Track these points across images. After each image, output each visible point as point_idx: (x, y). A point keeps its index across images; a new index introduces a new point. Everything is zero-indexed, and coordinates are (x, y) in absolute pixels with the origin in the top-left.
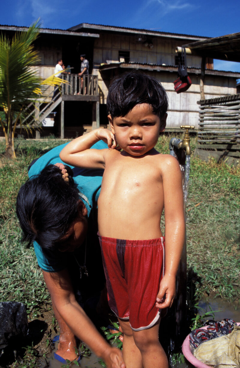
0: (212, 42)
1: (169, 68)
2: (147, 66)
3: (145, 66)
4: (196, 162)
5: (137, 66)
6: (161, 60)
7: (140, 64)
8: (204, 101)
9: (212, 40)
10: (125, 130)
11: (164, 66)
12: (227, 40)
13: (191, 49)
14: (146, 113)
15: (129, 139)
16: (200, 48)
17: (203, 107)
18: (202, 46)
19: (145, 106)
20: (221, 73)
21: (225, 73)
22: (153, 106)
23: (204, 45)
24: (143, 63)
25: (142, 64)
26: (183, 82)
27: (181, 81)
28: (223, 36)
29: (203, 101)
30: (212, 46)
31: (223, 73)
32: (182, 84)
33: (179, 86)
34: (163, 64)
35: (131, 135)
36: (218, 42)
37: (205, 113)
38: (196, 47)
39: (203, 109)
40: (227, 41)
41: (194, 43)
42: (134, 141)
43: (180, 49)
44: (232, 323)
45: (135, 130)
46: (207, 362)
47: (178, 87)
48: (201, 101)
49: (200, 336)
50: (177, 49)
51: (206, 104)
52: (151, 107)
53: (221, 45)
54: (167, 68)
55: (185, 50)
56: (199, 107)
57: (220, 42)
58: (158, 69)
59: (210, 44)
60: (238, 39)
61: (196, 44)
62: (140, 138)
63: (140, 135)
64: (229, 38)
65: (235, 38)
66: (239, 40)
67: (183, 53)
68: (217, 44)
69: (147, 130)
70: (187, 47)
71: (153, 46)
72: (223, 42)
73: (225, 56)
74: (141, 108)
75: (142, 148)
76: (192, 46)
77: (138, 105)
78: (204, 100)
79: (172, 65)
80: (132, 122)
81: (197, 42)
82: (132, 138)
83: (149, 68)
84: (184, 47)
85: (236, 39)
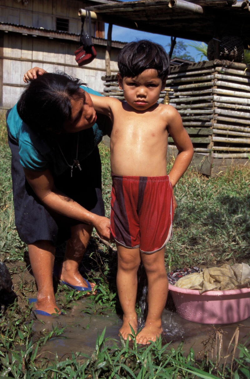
0: (124, 7)
1: (51, 34)
2: (23, 28)
3: (20, 28)
4: (101, 148)
5: (9, 28)
6: (38, 22)
7: (13, 25)
8: (111, 77)
9: (125, 4)
10: (133, 89)
11: (41, 30)
12: (143, 6)
13: (96, 13)
14: (152, 77)
15: (136, 96)
16: (108, 13)
17: (109, 83)
18: (111, 10)
19: (152, 71)
20: (116, 44)
21: (120, 44)
22: (158, 71)
23: (114, 9)
24: (18, 25)
25: (16, 26)
26: (87, 53)
27: (85, 52)
28: (138, 1)
29: (109, 77)
30: (123, 12)
31: (118, 44)
32: (85, 55)
33: (83, 57)
34: (41, 28)
35: (138, 94)
36: (132, 8)
37: (110, 91)
38: (104, 11)
39: (108, 86)
40: (142, 8)
41: (100, 6)
42: (140, 99)
43: (84, 11)
44: (198, 268)
45: (142, 90)
46: (191, 287)
47: (81, 58)
48: (106, 77)
49: (175, 276)
50: (80, 12)
51: (113, 80)
52: (157, 72)
53: (135, 11)
54: (48, 33)
55: (89, 14)
56: (104, 83)
57: (134, 8)
58: (36, 33)
59: (122, 9)
60: (157, 6)
61: (104, 7)
62: (145, 97)
63: (145, 94)
64: (147, 4)
65: (153, 5)
66: (157, 8)
67: (88, 18)
68: (130, 9)
69: (151, 90)
70: (92, 11)
71: (27, 3)
72: (137, 8)
73: (135, 24)
74: (149, 72)
75: (145, 105)
76: (99, 9)
77: (146, 70)
78: (110, 75)
79: (52, 30)
80: (140, 82)
81: (104, 5)
82: (139, 96)
83: (25, 32)
84: (89, 10)
85: (154, 7)
